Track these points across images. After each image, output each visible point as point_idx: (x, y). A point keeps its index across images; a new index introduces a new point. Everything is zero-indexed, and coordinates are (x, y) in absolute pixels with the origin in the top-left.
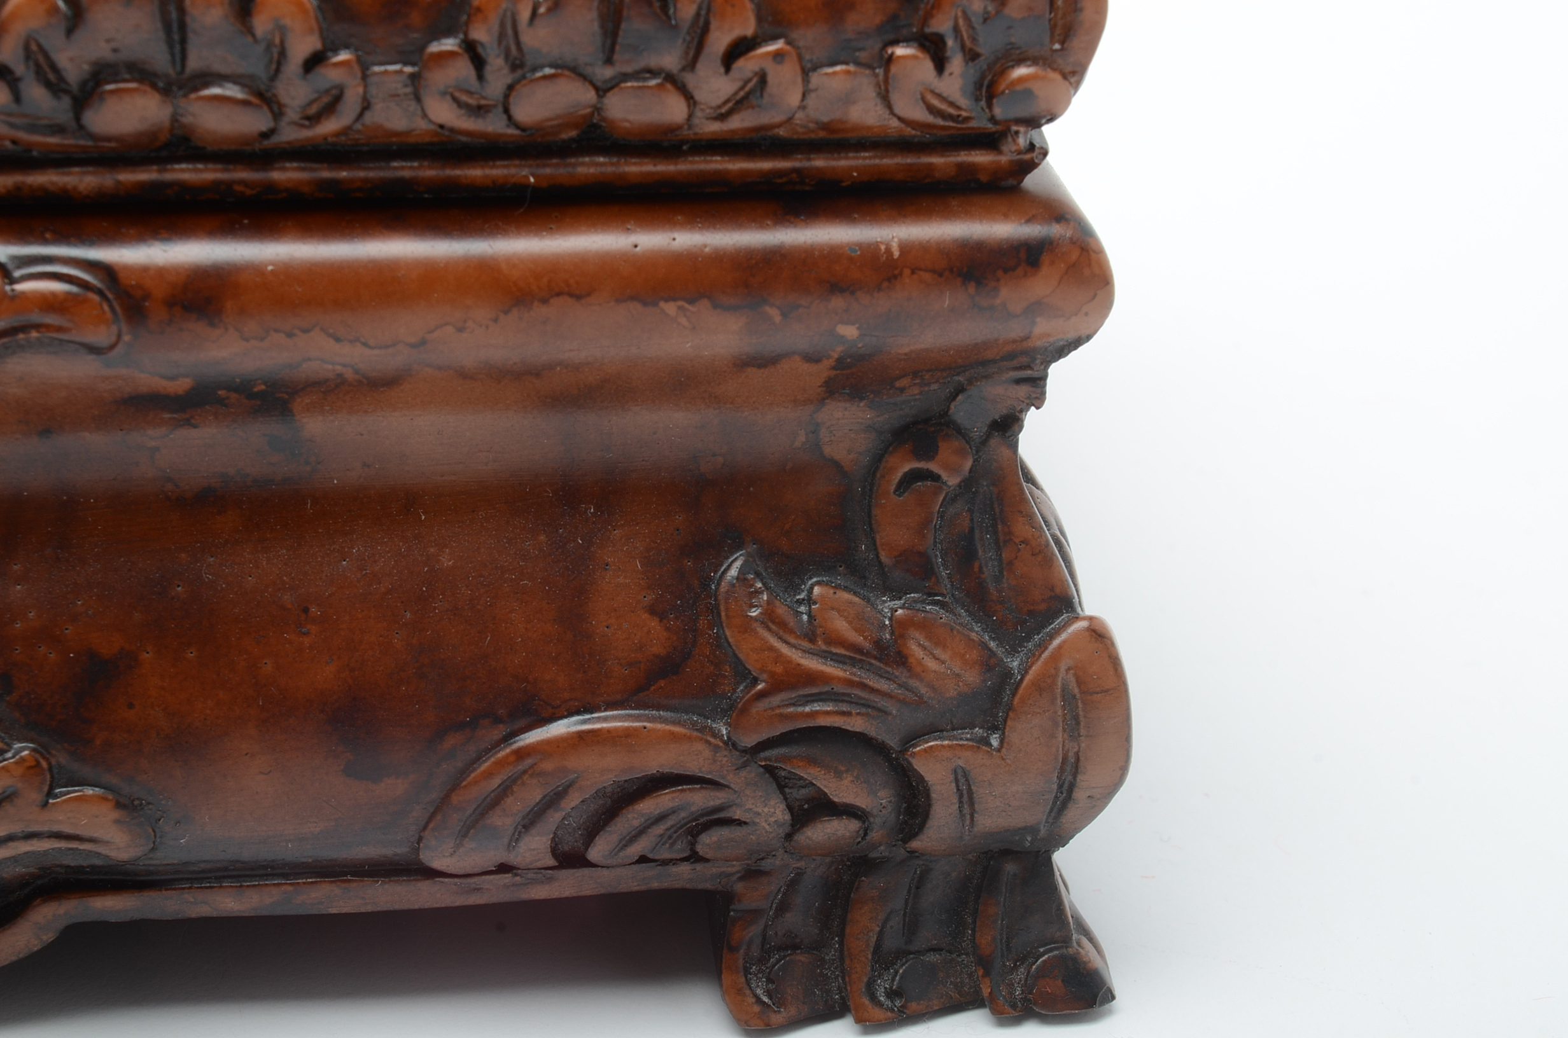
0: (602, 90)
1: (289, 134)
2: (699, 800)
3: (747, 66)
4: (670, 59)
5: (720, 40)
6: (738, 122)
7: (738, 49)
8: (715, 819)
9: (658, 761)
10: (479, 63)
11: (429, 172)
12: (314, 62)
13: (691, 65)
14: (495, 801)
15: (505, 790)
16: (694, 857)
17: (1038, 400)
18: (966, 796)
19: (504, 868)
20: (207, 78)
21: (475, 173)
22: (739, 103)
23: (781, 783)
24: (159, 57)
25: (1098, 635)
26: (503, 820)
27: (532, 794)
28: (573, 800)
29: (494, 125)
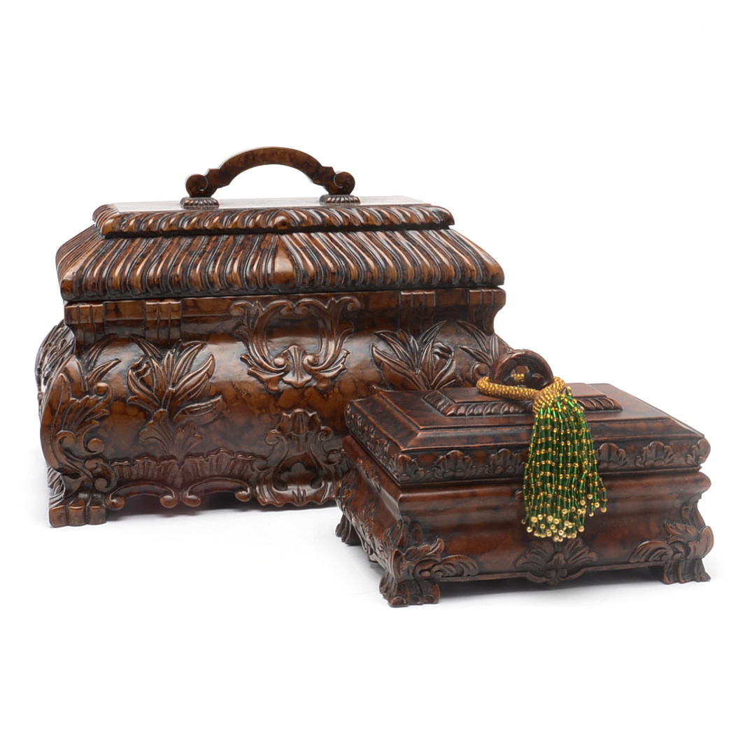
0: (655, 461)
1: (620, 468)
2: (664, 551)
3: (672, 458)
4: (663, 458)
5: (669, 455)
6: (669, 465)
7: (671, 456)
8: (664, 554)
9: (659, 546)
10: (642, 459)
11: (634, 472)
12: (625, 459)
13: (665, 458)
14: (640, 551)
15: (641, 550)
16: (661, 560)
17: (700, 498)
18: (695, 550)
19: (638, 562)
20: (611, 461)
21: (639, 472)
22: (670, 462)
23: (673, 548)
24: (607, 459)
25: (709, 527)
26: (641, 554)
27: (645, 550)
28: (649, 551)
29: (642, 466)
